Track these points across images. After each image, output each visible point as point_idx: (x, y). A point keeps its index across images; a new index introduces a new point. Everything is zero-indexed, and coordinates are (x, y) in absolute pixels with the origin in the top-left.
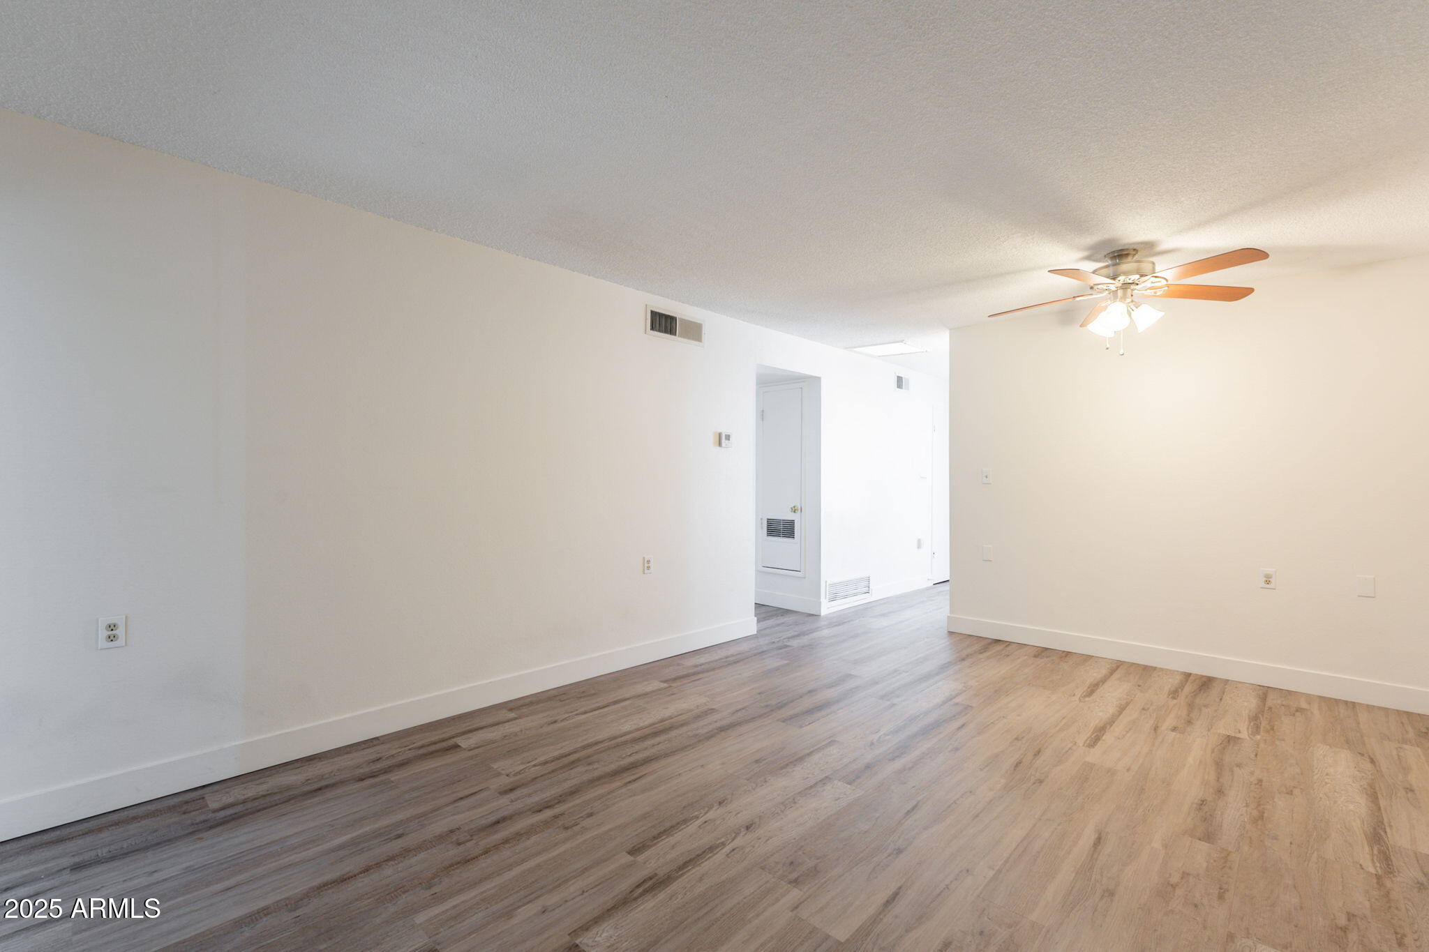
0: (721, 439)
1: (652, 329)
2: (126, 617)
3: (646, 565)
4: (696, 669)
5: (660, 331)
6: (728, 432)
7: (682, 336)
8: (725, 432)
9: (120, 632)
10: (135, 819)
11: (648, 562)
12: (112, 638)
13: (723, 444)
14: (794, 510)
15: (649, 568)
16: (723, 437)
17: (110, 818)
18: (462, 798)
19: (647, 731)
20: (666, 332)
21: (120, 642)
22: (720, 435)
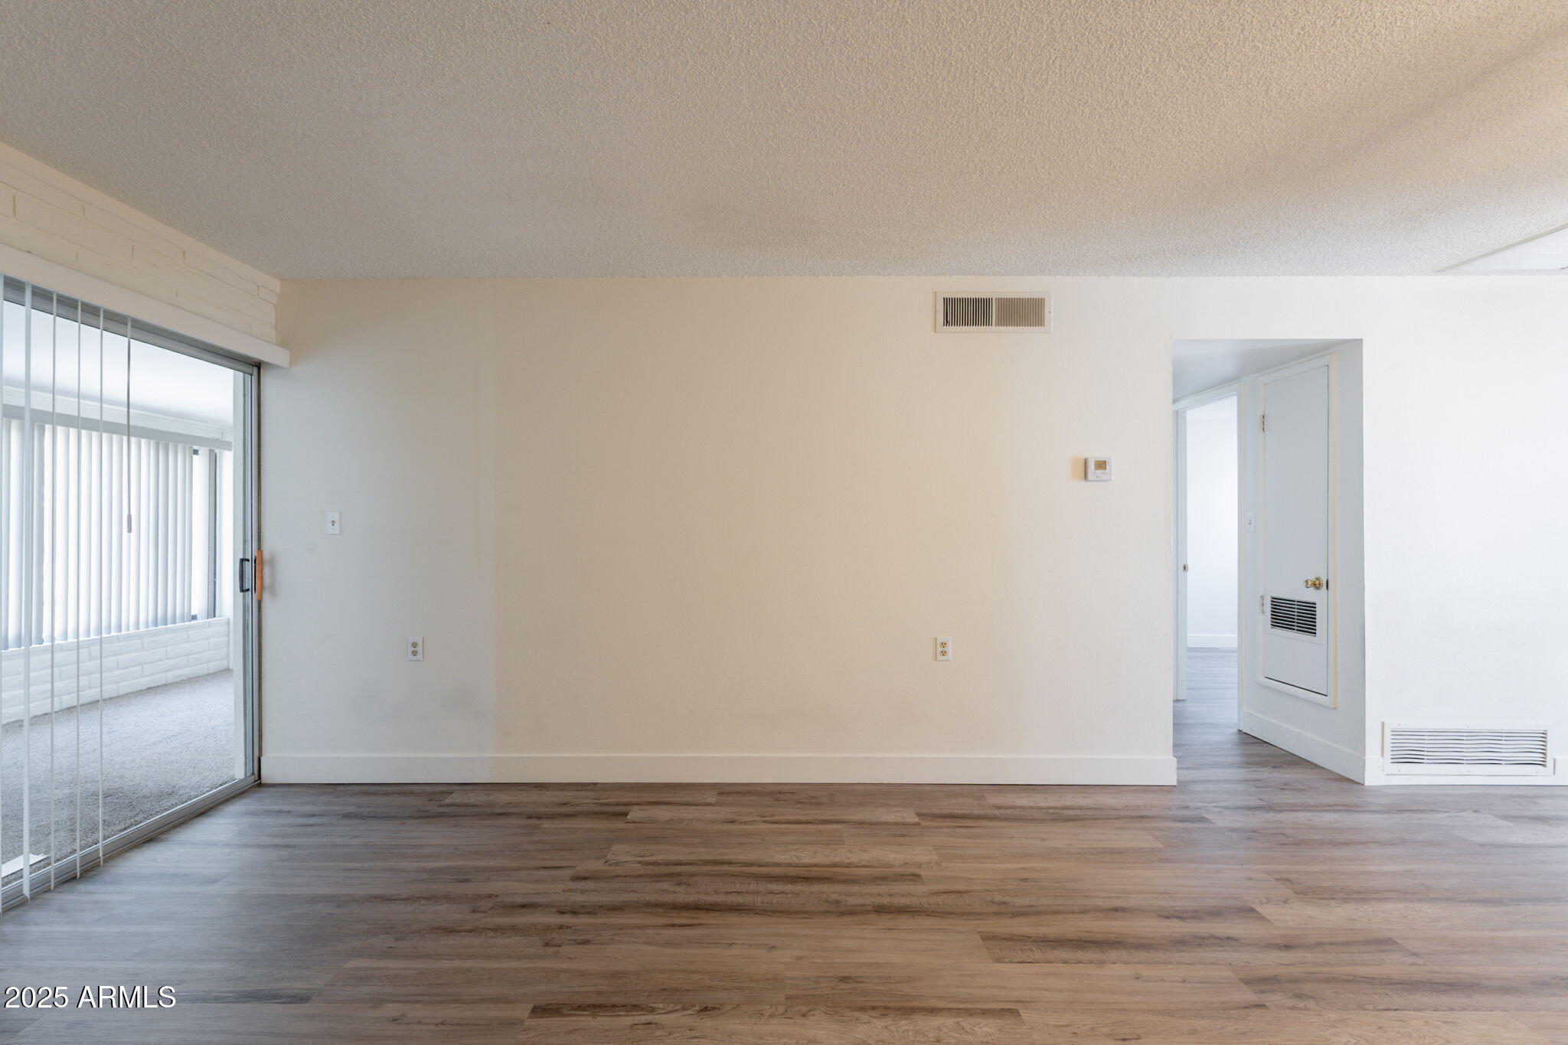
0: (1092, 468)
1: (947, 322)
2: (423, 640)
3: (939, 649)
4: (997, 812)
5: (965, 323)
6: (1102, 457)
7: (999, 323)
8: (1094, 455)
9: (419, 649)
10: (412, 793)
11: (943, 645)
12: (415, 653)
13: (1090, 477)
14: (1317, 585)
15: (944, 653)
16: (1092, 466)
17: (385, 788)
18: (545, 868)
19: (801, 872)
20: (975, 323)
21: (420, 656)
22: (1086, 462)
